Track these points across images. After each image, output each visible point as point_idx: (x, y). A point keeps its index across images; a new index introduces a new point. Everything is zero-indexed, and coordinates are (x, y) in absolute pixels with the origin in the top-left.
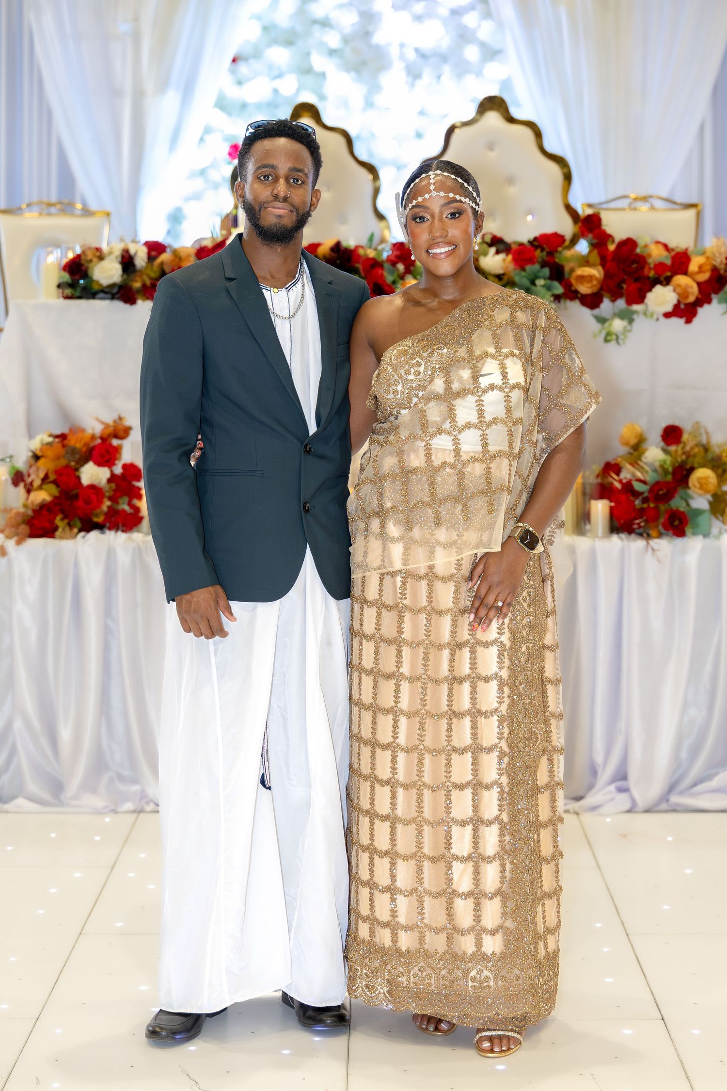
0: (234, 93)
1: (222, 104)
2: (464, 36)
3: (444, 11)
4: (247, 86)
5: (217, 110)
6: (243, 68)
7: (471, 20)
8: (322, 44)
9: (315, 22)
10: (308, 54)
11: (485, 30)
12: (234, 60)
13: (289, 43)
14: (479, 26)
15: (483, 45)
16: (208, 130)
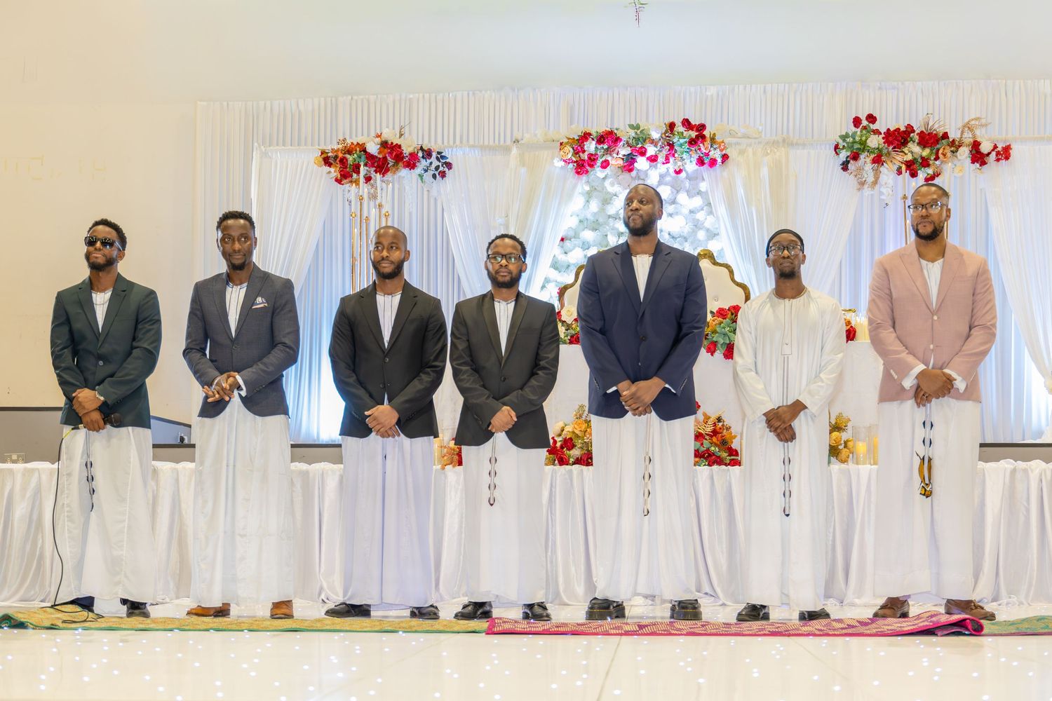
0: (561, 257)
1: (555, 266)
2: (697, 226)
3: (686, 211)
4: (570, 254)
5: (552, 269)
6: (567, 243)
7: (700, 216)
8: (613, 229)
9: (610, 217)
10: (606, 236)
11: (709, 222)
12: (562, 240)
13: (595, 229)
14: (706, 219)
15: (708, 230)
16: (547, 280)
